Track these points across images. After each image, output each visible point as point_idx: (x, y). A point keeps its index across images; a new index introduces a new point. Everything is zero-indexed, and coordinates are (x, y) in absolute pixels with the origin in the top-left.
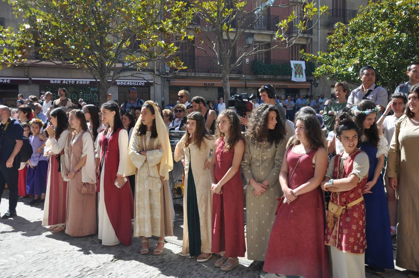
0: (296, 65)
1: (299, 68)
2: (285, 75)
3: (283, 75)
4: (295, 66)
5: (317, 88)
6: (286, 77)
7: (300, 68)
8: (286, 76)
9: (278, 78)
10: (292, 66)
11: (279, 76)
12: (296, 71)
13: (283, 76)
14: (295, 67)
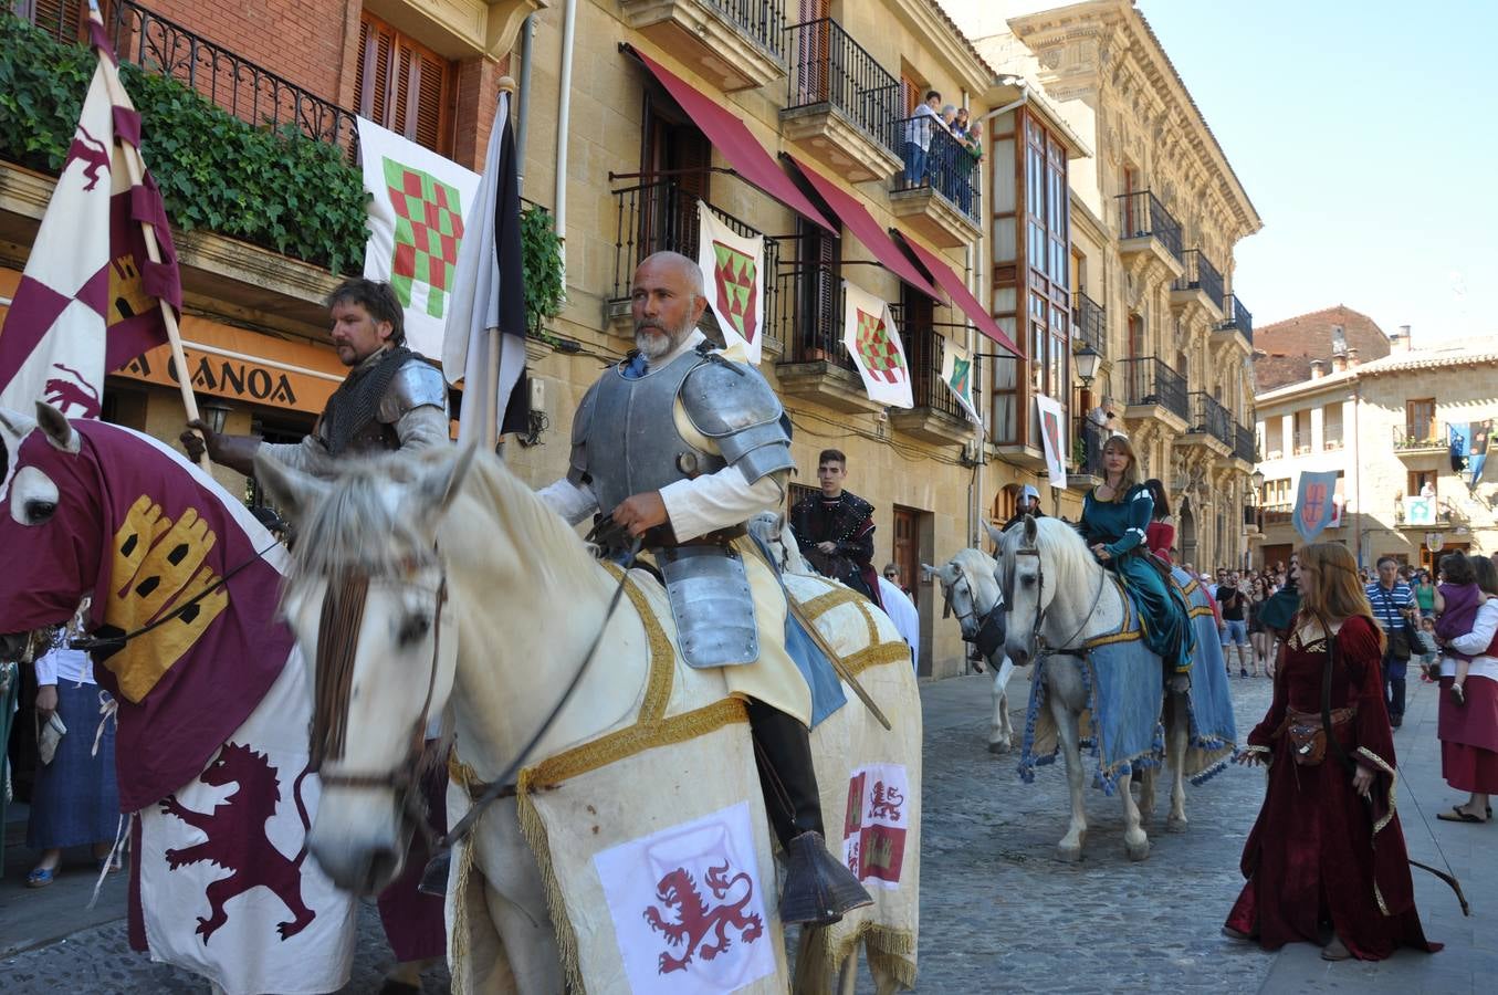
0: (413, 182)
1: (431, 212)
2: (292, 252)
3: (262, 239)
4: (400, 187)
5: (534, 452)
6: (300, 283)
7: (446, 228)
8: (297, 268)
9: (204, 264)
10: (375, 180)
11: (217, 245)
12: (411, 240)
13: (263, 256)
14: (398, 200)
